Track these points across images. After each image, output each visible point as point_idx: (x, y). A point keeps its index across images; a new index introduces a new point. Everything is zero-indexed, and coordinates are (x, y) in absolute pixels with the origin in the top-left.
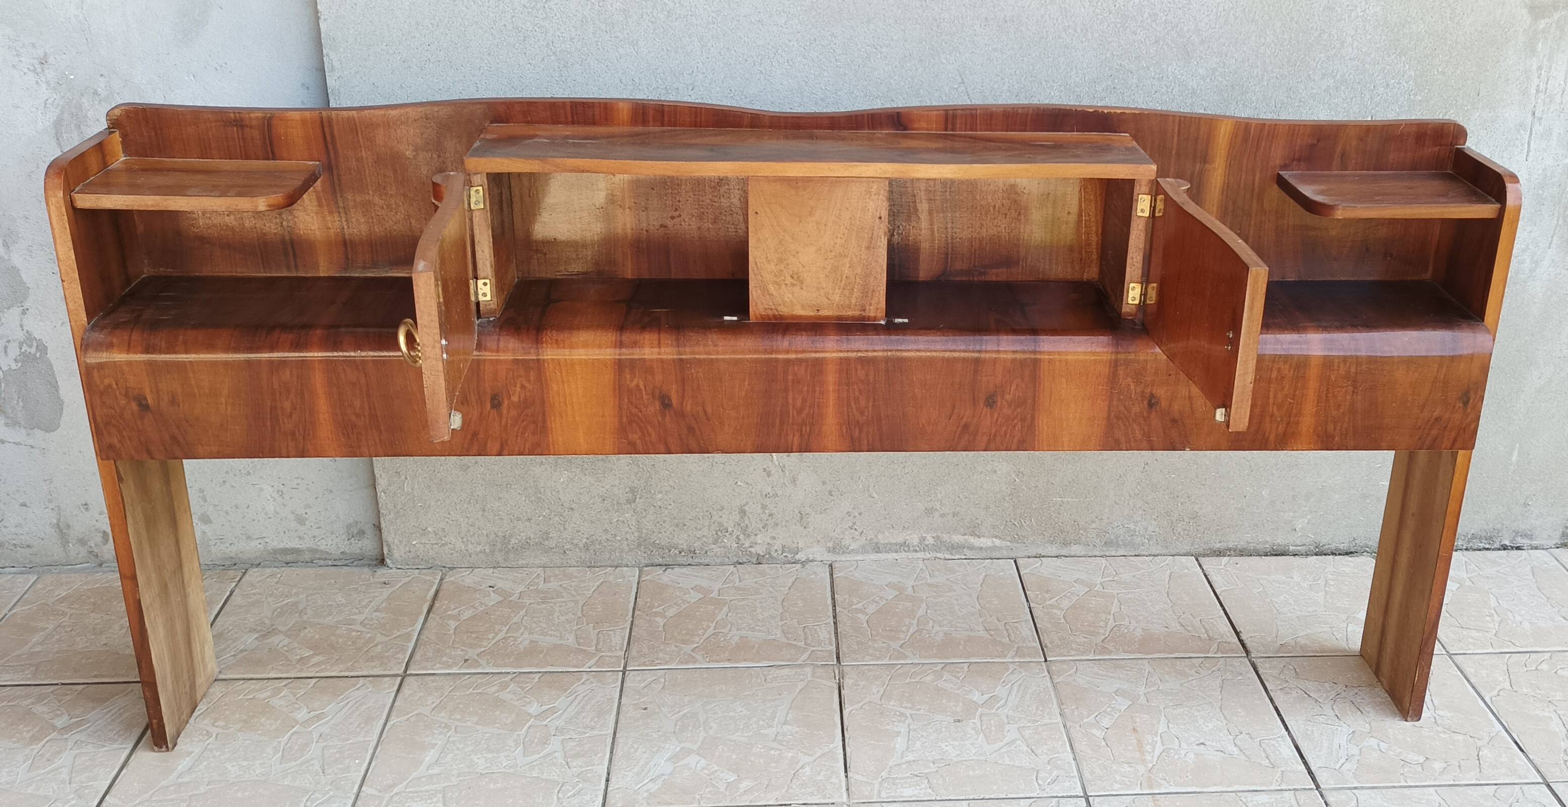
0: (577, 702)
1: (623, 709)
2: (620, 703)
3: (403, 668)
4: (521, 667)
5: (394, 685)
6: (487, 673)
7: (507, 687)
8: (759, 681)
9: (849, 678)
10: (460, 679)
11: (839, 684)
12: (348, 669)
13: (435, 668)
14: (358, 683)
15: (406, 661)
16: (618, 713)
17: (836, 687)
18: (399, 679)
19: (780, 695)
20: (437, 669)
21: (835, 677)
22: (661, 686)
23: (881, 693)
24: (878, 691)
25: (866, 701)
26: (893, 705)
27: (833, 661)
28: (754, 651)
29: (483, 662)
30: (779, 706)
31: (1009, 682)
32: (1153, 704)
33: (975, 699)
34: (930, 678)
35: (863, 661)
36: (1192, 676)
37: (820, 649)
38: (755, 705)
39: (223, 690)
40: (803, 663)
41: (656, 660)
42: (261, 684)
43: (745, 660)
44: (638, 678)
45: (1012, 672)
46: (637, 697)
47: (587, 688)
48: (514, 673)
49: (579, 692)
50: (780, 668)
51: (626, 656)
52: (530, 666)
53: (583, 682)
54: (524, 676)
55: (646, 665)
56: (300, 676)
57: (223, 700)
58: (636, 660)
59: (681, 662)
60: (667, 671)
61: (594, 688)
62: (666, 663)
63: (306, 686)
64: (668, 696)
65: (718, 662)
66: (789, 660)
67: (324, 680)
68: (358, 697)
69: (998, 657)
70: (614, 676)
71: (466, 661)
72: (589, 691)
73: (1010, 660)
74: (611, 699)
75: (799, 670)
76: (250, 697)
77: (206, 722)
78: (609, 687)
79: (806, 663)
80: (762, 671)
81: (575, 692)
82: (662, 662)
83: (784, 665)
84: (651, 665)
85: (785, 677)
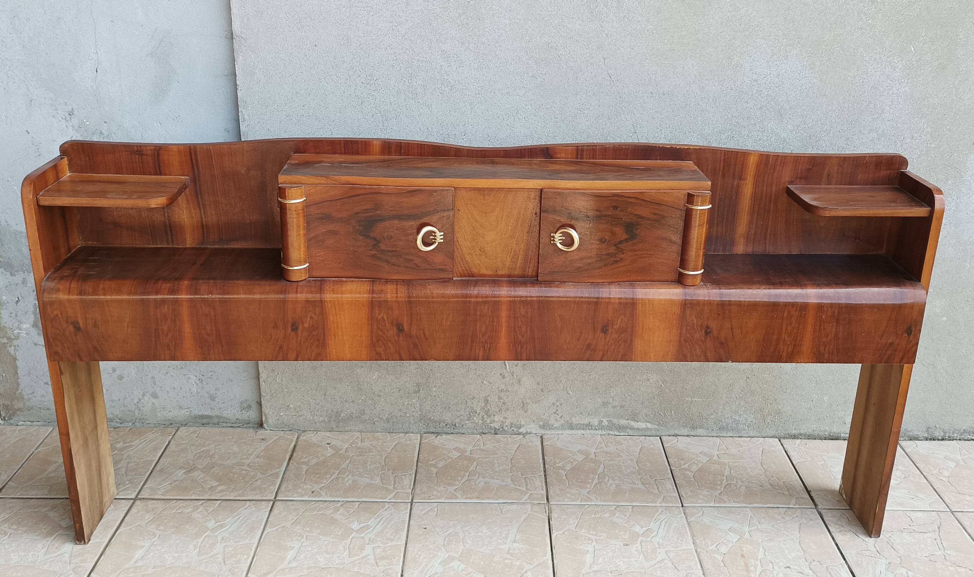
0: (382, 522)
1: (411, 528)
2: (409, 523)
3: (274, 496)
4: (347, 498)
5: (268, 507)
8: (497, 512)
9: (555, 513)
10: (309, 504)
11: (549, 516)
12: (240, 495)
13: (293, 496)
14: (245, 505)
15: (276, 491)
16: (408, 531)
17: (547, 518)
18: (272, 502)
19: (511, 522)
20: (295, 497)
21: (546, 512)
22: (435, 514)
25: (566, 528)
26: (584, 533)
27: (544, 501)
28: (494, 492)
29: (323, 493)
30: (510, 530)
31: (659, 520)
32: (754, 539)
33: (637, 531)
34: (607, 515)
35: (564, 502)
36: (780, 520)
37: (536, 492)
38: (495, 529)
39: (163, 506)
40: (525, 501)
41: (431, 496)
42: (187, 503)
43: (488, 498)
44: (421, 508)
45: (660, 513)
46: (420, 520)
47: (389, 513)
48: (343, 501)
49: (383, 516)
50: (511, 504)
51: (413, 493)
52: (353, 497)
53: (386, 509)
54: (349, 503)
55: (425, 499)
56: (210, 499)
57: (164, 513)
58: (419, 495)
59: (447, 498)
60: (439, 503)
61: (393, 513)
62: (438, 499)
63: (214, 505)
64: (439, 520)
65: (471, 499)
66: (516, 499)
67: (225, 502)
68: (246, 514)
69: (651, 502)
70: (405, 506)
71: (313, 492)
72: (390, 515)
73: (659, 505)
74: (404, 521)
75: (523, 507)
76: (180, 511)
77: (152, 527)
78: (402, 513)
79: (527, 501)
80: (499, 506)
81: (381, 516)
82: (436, 497)
83: (513, 502)
84: (429, 499)
85: (514, 510)
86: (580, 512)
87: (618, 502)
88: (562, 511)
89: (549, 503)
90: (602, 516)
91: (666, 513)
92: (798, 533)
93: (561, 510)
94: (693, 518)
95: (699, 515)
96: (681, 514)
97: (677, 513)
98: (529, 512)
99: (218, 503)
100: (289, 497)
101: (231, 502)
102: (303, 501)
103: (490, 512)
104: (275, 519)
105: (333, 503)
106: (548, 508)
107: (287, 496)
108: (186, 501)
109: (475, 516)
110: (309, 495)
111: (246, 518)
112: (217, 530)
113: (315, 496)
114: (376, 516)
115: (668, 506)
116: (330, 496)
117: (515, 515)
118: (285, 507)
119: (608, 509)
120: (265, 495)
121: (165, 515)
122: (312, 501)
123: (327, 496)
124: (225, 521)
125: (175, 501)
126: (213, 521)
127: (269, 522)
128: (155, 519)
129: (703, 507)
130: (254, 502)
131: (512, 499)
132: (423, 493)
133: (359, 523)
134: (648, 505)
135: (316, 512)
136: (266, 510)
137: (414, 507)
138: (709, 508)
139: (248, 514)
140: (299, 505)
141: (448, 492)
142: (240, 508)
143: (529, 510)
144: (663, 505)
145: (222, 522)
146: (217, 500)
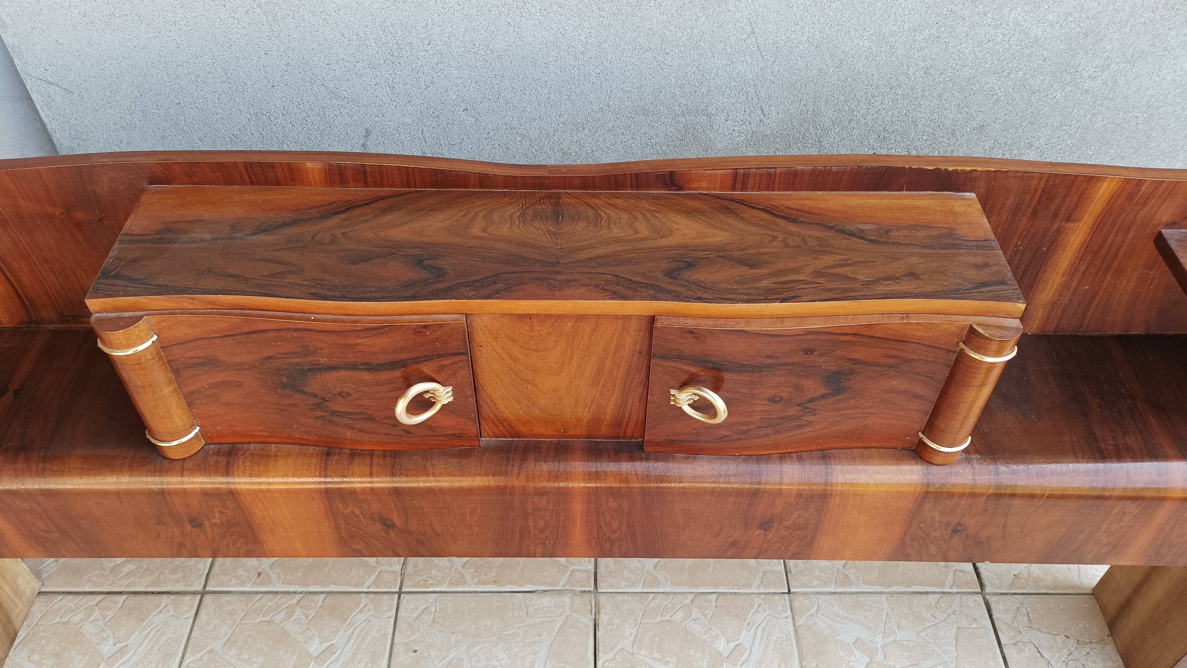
0: (354, 637)
1: (396, 649)
2: (393, 638)
3: (203, 583)
4: (307, 585)
5: (193, 607)
6: (277, 593)
7: (293, 613)
8: (521, 614)
9: (605, 613)
10: (252, 600)
11: (595, 619)
12: (153, 583)
13: (231, 584)
14: (160, 603)
15: (206, 573)
17: (592, 625)
18: (199, 597)
19: (540, 636)
20: (233, 586)
21: (591, 611)
22: (432, 617)
23: (634, 635)
24: (631, 634)
25: (619, 647)
26: (644, 656)
27: (590, 587)
28: (519, 569)
29: (274, 577)
30: (538, 653)
31: (753, 624)
32: (890, 663)
33: (720, 649)
34: (680, 616)
35: (619, 588)
36: (928, 621)
37: (579, 567)
38: (517, 650)
39: (43, 608)
40: (563, 588)
41: (428, 579)
42: (77, 601)
43: (510, 583)
44: (412, 606)
45: (756, 610)
46: (409, 633)
47: (365, 618)
48: (301, 593)
49: (357, 625)
50: (542, 595)
51: (403, 572)
52: (316, 584)
53: (362, 609)
54: (309, 597)
55: (420, 587)
56: (111, 590)
57: (42, 623)
58: (411, 578)
59: (451, 584)
60: (438, 595)
61: (370, 618)
62: (438, 585)
63: (115, 606)
64: (437, 632)
65: (485, 584)
66: (551, 584)
67: (132, 598)
68: (160, 623)
69: (745, 586)
70: (390, 602)
71: (259, 574)
72: (366, 622)
73: (756, 591)
74: (385, 635)
75: (558, 600)
76: (66, 619)
77: (23, 655)
78: (385, 617)
79: (565, 588)
80: (525, 600)
81: (353, 624)
82: (434, 582)
83: (545, 591)
84: (424, 586)
85: (545, 609)
86: (641, 610)
87: (696, 586)
88: (615, 609)
89: (597, 589)
90: (672, 619)
91: (765, 609)
92: (954, 648)
93: (614, 606)
94: (804, 618)
95: (812, 612)
96: (786, 611)
97: (781, 608)
98: (568, 613)
99: (122, 601)
100: (224, 586)
101: (141, 598)
102: (243, 593)
103: (510, 613)
104: (201, 635)
105: (286, 597)
106: (595, 603)
107: (221, 585)
108: (76, 596)
109: (489, 624)
110: (253, 580)
111: (158, 634)
112: (115, 661)
113: (262, 584)
114: (346, 625)
115: (768, 593)
116: (283, 583)
117: (547, 619)
118: (217, 607)
119: (681, 603)
120: (190, 583)
121: (44, 628)
122: (257, 593)
123: (279, 583)
124: (129, 639)
125: (60, 597)
126: (111, 641)
127: (192, 641)
128: (28, 638)
129: (818, 593)
130: (173, 597)
131: (544, 584)
132: (418, 572)
133: (320, 641)
134: (739, 593)
135: (260, 618)
136: (189, 615)
137: (403, 604)
138: (827, 597)
139: (163, 623)
140: (238, 602)
141: (454, 569)
142: (153, 611)
143: (568, 607)
144: (762, 590)
145: (124, 642)
146: (121, 593)
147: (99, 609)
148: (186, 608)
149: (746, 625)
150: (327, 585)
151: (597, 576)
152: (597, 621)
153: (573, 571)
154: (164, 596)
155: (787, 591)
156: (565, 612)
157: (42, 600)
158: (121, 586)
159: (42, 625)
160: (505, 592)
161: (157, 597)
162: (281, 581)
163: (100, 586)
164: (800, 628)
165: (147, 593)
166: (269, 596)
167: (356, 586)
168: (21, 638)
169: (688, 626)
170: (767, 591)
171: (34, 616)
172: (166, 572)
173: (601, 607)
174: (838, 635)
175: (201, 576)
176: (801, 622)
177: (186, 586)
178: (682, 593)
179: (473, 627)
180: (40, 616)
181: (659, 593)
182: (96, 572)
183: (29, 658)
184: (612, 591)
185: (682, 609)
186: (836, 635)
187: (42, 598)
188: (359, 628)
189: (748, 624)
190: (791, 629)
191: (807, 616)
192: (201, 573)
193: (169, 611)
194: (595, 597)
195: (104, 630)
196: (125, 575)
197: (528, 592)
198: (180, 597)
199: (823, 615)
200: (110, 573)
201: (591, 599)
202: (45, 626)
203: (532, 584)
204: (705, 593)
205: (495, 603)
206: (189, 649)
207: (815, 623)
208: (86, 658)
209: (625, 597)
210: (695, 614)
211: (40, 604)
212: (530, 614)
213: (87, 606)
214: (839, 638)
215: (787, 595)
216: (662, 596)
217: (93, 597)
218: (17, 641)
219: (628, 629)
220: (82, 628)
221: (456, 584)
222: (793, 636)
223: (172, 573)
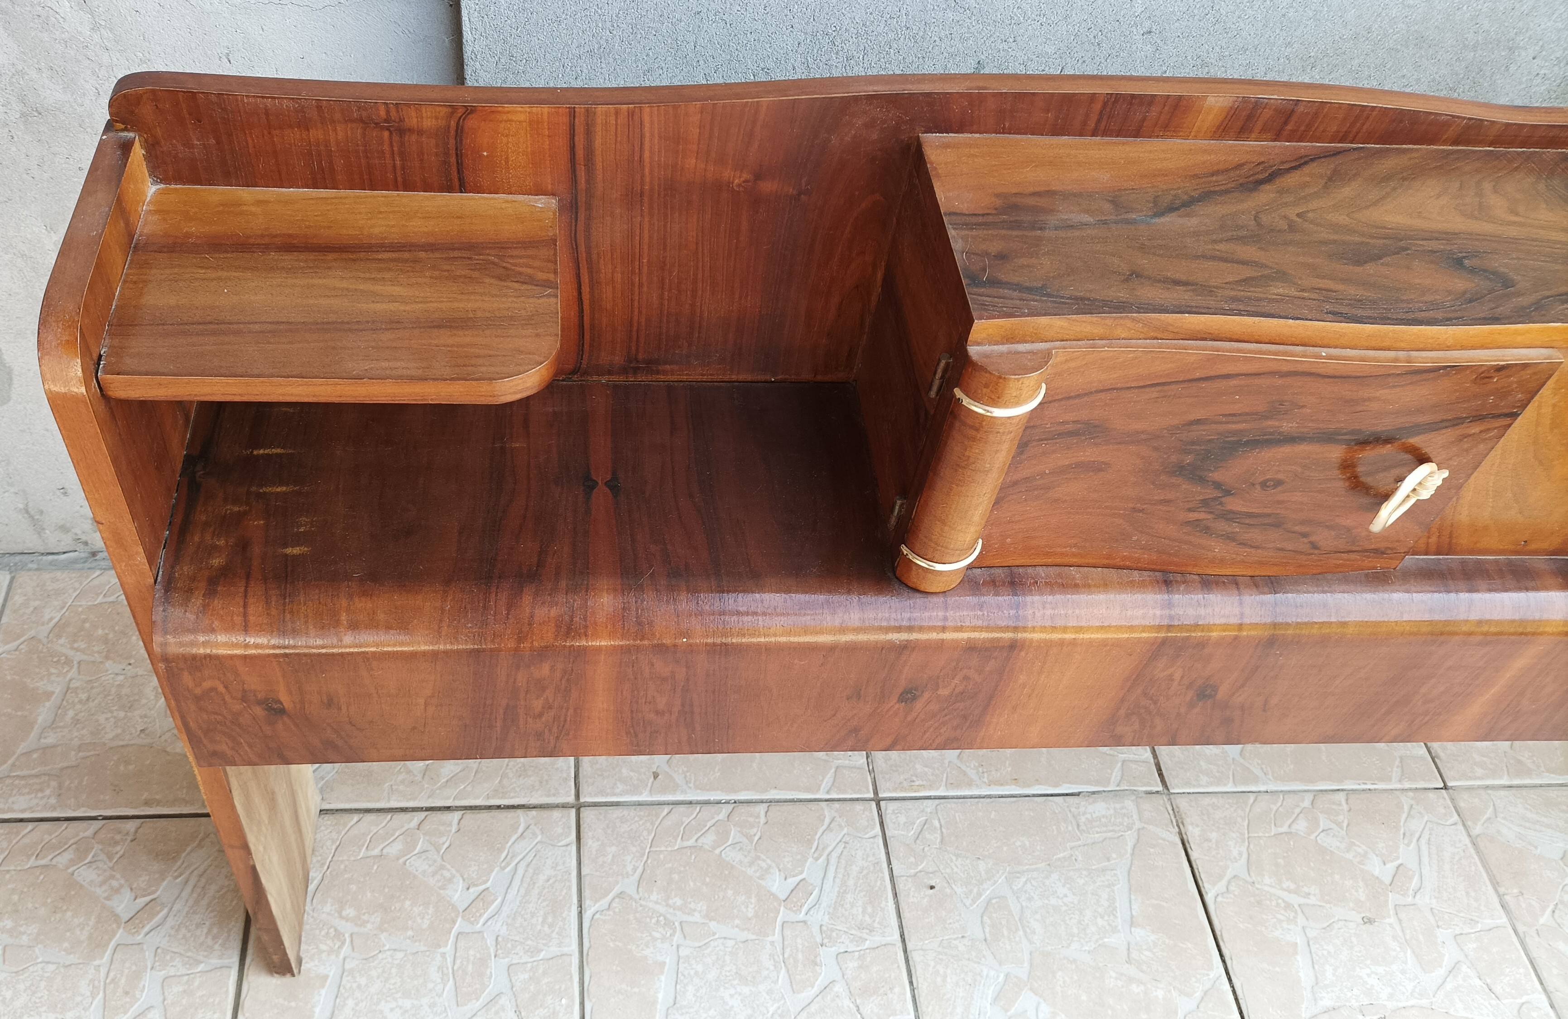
0: (832, 868)
1: (901, 886)
2: (891, 870)
3: (573, 793)
6: (692, 803)
7: (727, 833)
8: (1070, 828)
9: (1192, 824)
11: (1180, 834)
12: (496, 794)
14: (518, 824)
16: (895, 895)
17: (1179, 842)
18: (573, 812)
19: (1109, 860)
20: (621, 796)
21: (1171, 822)
22: (939, 836)
23: (1245, 857)
24: (1240, 855)
26: (1271, 886)
27: (1157, 786)
29: (678, 779)
30: (1113, 884)
34: (1302, 825)
35: (1200, 787)
37: (1132, 760)
38: (1080, 882)
39: (334, 835)
40: (1118, 788)
41: (914, 778)
42: (386, 822)
43: (1038, 782)
44: (902, 819)
45: (1409, 814)
46: (912, 859)
47: (838, 840)
48: (727, 802)
49: (830, 849)
50: (1091, 800)
51: (871, 768)
52: (747, 789)
53: (829, 826)
54: (743, 809)
55: (903, 789)
56: (433, 805)
57: (341, 859)
58: (887, 776)
59: (950, 785)
60: (937, 801)
61: (847, 839)
62: (931, 788)
63: (448, 829)
64: (954, 858)
65: (1002, 785)
66: (1098, 783)
67: (469, 815)
68: (527, 854)
69: (1382, 780)
70: (867, 813)
71: (656, 776)
72: (842, 845)
73: (1399, 786)
74: (877, 863)
75: (1118, 806)
76: (376, 852)
77: (328, 908)
78: (867, 836)
79: (1122, 788)
80: (1068, 807)
81: (824, 849)
82: (924, 783)
83: (1094, 793)
84: (911, 788)
85: (1103, 820)
86: (1243, 819)
88: (1205, 817)
89: (1167, 789)
90: (1293, 830)
91: (1420, 813)
93: (1203, 814)
95: (1488, 815)
96: (1452, 815)
97: (1443, 811)
98: (1138, 825)
99: (456, 821)
100: (607, 795)
101: (484, 815)
102: (640, 804)
103: (1054, 827)
104: (596, 871)
105: (707, 810)
106: (1173, 810)
107: (602, 793)
108: (381, 816)
109: (1027, 843)
110: (649, 785)
111: (531, 870)
112: (478, 915)
113: (664, 790)
114: (813, 850)
115: (1416, 789)
116: (697, 787)
117: (1109, 834)
118: (608, 827)
119: (1298, 806)
120: (553, 791)
121: (346, 867)
122: (660, 804)
123: (690, 788)
124: (488, 880)
125: (356, 817)
126: (461, 885)
127: (586, 881)
128: (326, 882)
129: (1487, 787)
130: (534, 813)
131: (1088, 783)
132: (894, 768)
133: (783, 876)
134: (1375, 790)
135: (679, 843)
136: (568, 840)
137: (888, 816)
138: (1502, 793)
139: (532, 854)
140: (636, 819)
141: (946, 762)
142: (510, 837)
143: (1135, 817)
144: (1407, 785)
145: (481, 884)
146: (448, 808)
147: (424, 834)
148: (560, 830)
149: (1402, 837)
150: (765, 791)
151: (1161, 770)
152: (1185, 837)
153: (1124, 761)
154: (519, 812)
155: (1442, 785)
156: (1134, 824)
157: (329, 822)
158: (448, 798)
159: (342, 861)
160: (1034, 796)
161: (511, 814)
162: (691, 785)
163: (414, 799)
164: (1479, 839)
165: (489, 808)
166: (682, 809)
167: (808, 790)
168: (316, 882)
169: (1319, 841)
170: (1414, 786)
171: (325, 848)
172: (511, 775)
173: (1183, 815)
174: (1536, 848)
175: (566, 780)
176: (1477, 830)
177: (548, 796)
178: (1294, 792)
179: (1005, 849)
180: (334, 847)
181: (1259, 792)
182: (401, 777)
183: (340, 913)
184: (1191, 791)
185: (1301, 815)
186: (1532, 848)
187: (328, 820)
188: (835, 855)
189: (1404, 834)
190: (1467, 841)
191: (1482, 821)
192: (565, 775)
193: (535, 835)
194: (1170, 799)
195: (442, 867)
196: (447, 781)
197: (1067, 795)
198: (545, 813)
199: (1504, 818)
200: (423, 778)
201: (1164, 803)
202: (347, 863)
203: (1070, 783)
204: (1326, 791)
205: (1027, 813)
206: (587, 893)
207: (1498, 832)
208: (430, 912)
209: (1215, 800)
210: (1324, 823)
211: (327, 829)
212: (1083, 827)
213: (404, 829)
214: (1538, 851)
215: (1443, 791)
216: (1267, 797)
217: (409, 815)
218: (312, 887)
219: (1235, 847)
220: (408, 862)
221: (958, 786)
222: (1472, 851)
223: (520, 776)
